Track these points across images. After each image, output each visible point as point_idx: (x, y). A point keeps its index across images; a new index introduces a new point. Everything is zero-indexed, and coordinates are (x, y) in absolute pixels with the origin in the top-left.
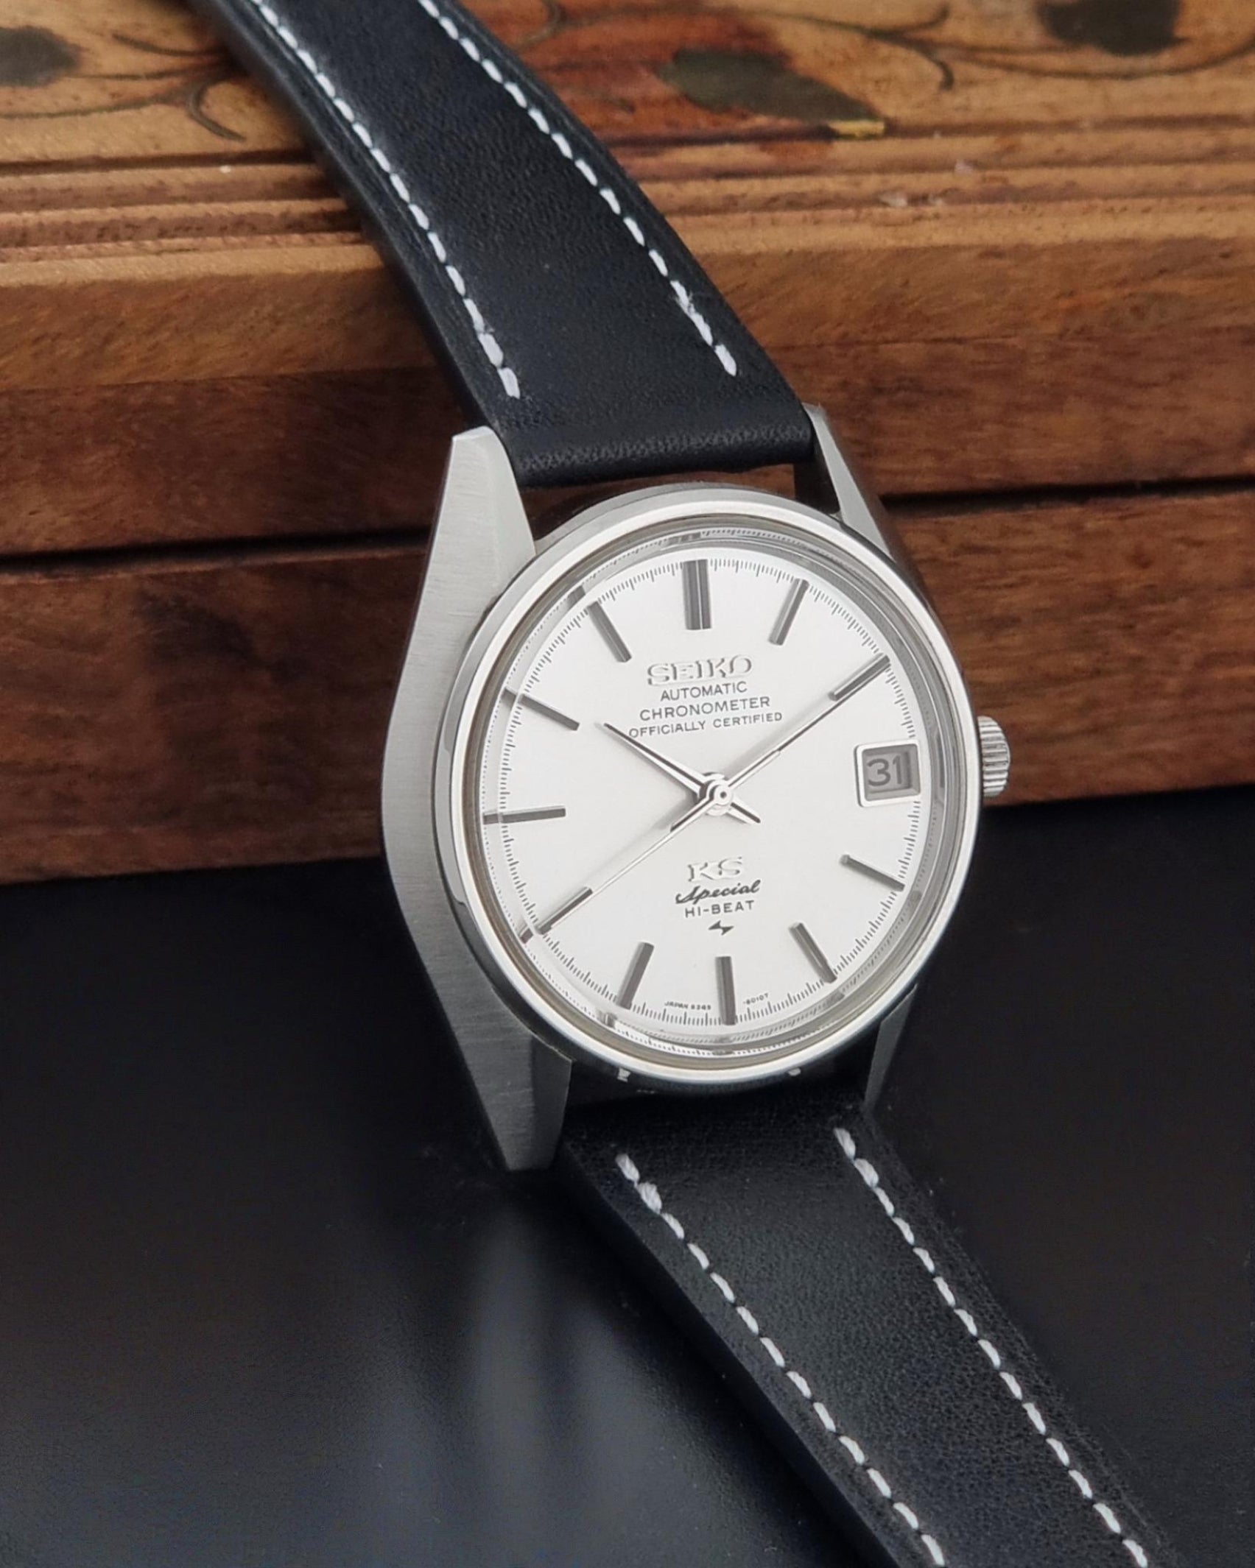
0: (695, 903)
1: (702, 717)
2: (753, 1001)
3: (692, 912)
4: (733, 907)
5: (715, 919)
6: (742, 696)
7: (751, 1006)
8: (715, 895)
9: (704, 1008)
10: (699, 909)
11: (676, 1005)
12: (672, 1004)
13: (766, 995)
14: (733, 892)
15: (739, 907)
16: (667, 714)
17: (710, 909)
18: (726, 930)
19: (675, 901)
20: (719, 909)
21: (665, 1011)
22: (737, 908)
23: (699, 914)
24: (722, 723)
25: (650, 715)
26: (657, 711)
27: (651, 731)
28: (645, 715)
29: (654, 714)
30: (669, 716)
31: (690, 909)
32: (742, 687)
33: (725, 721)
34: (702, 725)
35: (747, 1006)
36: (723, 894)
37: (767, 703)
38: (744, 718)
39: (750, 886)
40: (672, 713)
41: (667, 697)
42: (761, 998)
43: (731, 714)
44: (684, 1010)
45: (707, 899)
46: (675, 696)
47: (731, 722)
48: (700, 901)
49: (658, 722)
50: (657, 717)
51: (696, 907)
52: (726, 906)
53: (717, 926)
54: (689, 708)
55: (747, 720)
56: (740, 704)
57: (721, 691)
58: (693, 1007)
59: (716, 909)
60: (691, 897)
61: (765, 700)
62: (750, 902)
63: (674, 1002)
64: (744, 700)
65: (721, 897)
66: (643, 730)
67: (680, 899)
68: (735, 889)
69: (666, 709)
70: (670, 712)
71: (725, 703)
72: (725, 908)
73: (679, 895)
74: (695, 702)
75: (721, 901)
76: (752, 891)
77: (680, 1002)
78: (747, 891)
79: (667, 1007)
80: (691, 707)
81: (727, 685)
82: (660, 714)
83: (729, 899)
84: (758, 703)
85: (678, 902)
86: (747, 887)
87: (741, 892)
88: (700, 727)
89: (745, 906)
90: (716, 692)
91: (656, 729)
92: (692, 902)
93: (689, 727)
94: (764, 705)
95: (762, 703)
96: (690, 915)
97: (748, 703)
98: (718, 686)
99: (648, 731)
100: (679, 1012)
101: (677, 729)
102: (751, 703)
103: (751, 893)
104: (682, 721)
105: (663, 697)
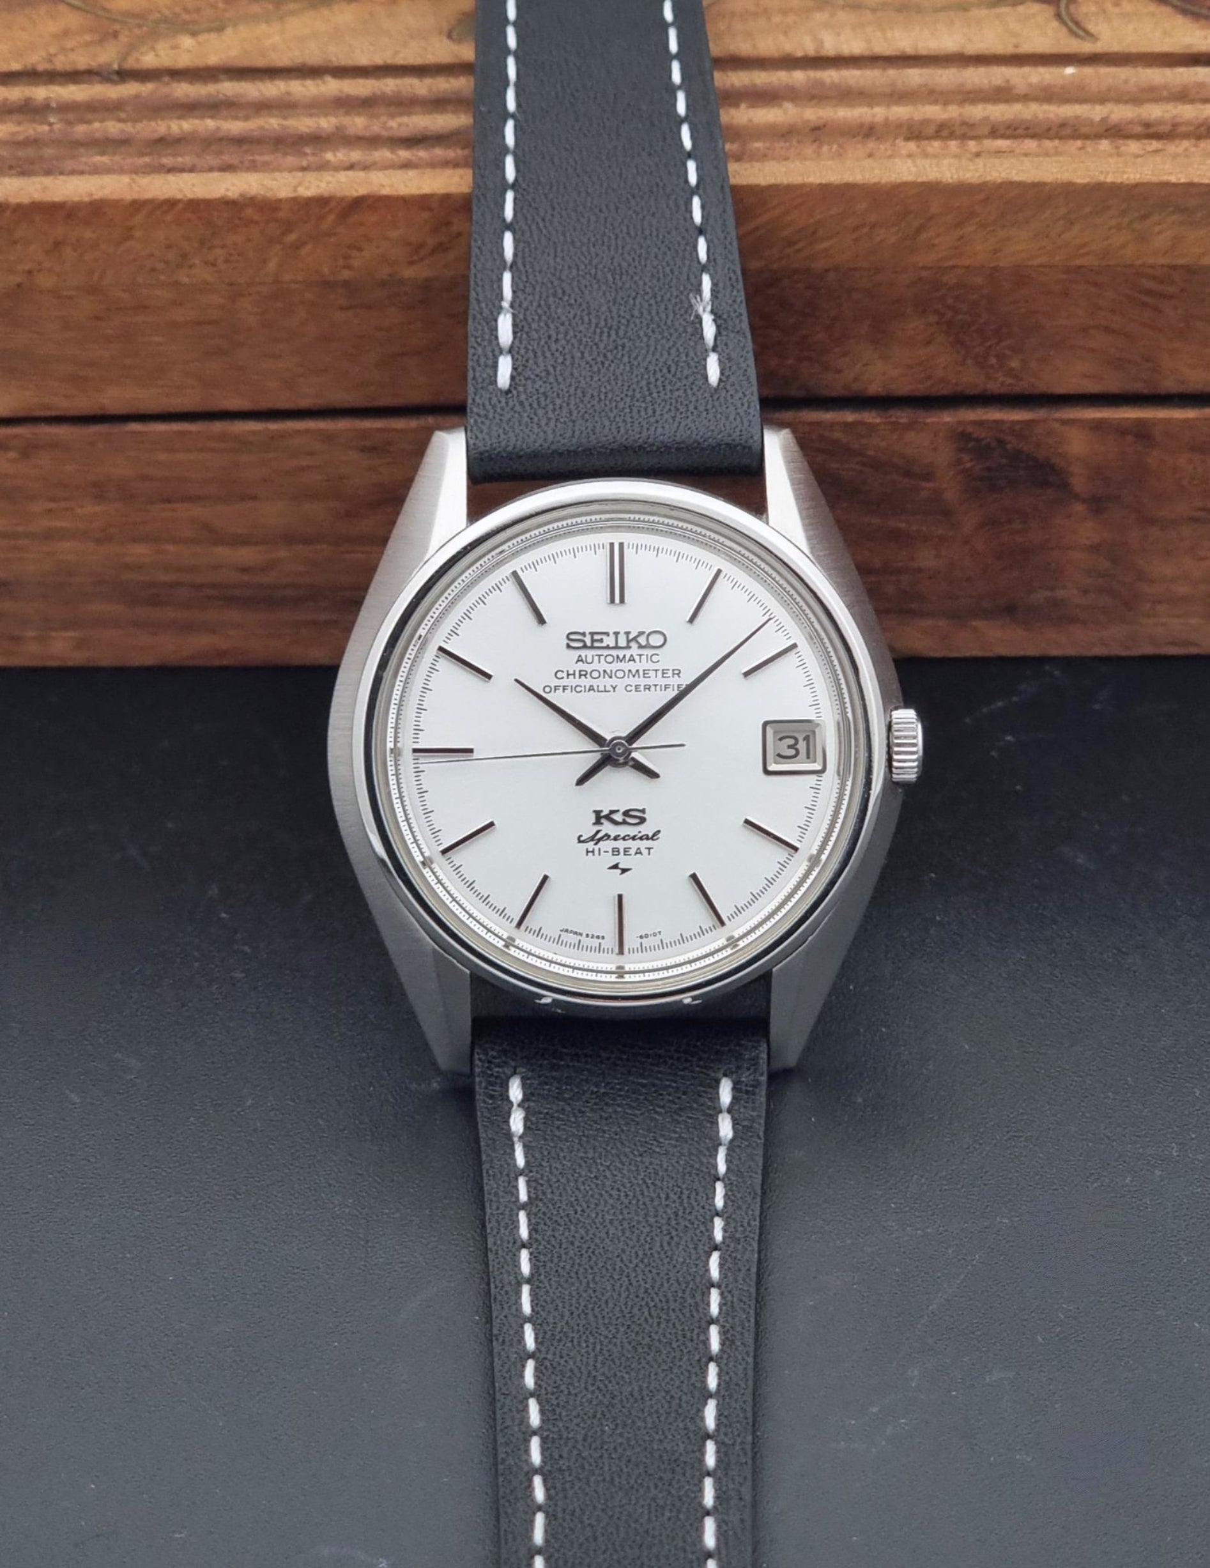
0: (596, 844)
1: (614, 681)
2: (647, 936)
3: (593, 852)
4: (633, 852)
5: (614, 860)
6: (656, 666)
7: (644, 940)
8: (616, 839)
9: (598, 937)
10: (599, 850)
11: (571, 932)
12: (567, 931)
13: (660, 932)
14: (634, 838)
15: (638, 852)
16: (580, 675)
17: (610, 851)
18: (624, 871)
19: (576, 841)
20: (618, 851)
21: (560, 936)
22: (636, 853)
23: (599, 854)
24: (633, 688)
25: (565, 675)
26: (571, 672)
27: (564, 689)
28: (560, 675)
29: (568, 675)
30: (583, 677)
31: (590, 849)
32: (655, 658)
33: (637, 687)
34: (614, 688)
35: (640, 940)
36: (624, 839)
37: (678, 674)
38: (656, 686)
39: (650, 835)
40: (585, 675)
41: (582, 660)
42: (655, 934)
43: (642, 682)
44: (579, 937)
45: (608, 841)
46: (589, 660)
47: (642, 688)
48: (601, 842)
49: (572, 681)
50: (571, 677)
51: (596, 848)
52: (626, 850)
53: (615, 867)
54: (602, 673)
55: (658, 687)
56: (652, 674)
57: (634, 660)
58: (587, 936)
59: (615, 851)
60: (592, 838)
61: (676, 672)
62: (649, 849)
63: (570, 929)
64: (656, 670)
65: (621, 841)
66: (556, 688)
67: (582, 839)
68: (635, 836)
69: (580, 671)
70: (583, 674)
71: (637, 671)
72: (625, 851)
73: (581, 836)
74: (608, 668)
75: (621, 844)
76: (652, 838)
77: (575, 930)
78: (648, 838)
79: (562, 933)
80: (605, 671)
81: (640, 655)
82: (574, 674)
83: (629, 843)
84: (670, 673)
85: (580, 842)
86: (647, 835)
87: (641, 838)
88: (612, 689)
89: (645, 852)
90: (630, 660)
91: (569, 688)
92: (593, 843)
93: (601, 688)
94: (676, 676)
95: (673, 674)
96: (590, 854)
97: (659, 673)
98: (632, 656)
99: (561, 688)
100: (575, 939)
101: (589, 690)
102: (663, 673)
103: (650, 841)
104: (595, 683)
105: (578, 661)
